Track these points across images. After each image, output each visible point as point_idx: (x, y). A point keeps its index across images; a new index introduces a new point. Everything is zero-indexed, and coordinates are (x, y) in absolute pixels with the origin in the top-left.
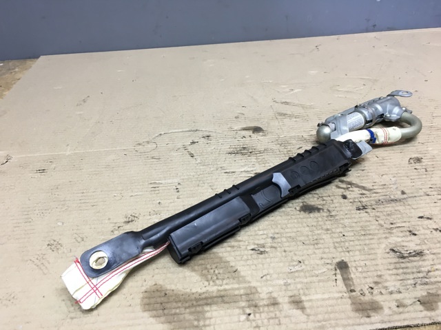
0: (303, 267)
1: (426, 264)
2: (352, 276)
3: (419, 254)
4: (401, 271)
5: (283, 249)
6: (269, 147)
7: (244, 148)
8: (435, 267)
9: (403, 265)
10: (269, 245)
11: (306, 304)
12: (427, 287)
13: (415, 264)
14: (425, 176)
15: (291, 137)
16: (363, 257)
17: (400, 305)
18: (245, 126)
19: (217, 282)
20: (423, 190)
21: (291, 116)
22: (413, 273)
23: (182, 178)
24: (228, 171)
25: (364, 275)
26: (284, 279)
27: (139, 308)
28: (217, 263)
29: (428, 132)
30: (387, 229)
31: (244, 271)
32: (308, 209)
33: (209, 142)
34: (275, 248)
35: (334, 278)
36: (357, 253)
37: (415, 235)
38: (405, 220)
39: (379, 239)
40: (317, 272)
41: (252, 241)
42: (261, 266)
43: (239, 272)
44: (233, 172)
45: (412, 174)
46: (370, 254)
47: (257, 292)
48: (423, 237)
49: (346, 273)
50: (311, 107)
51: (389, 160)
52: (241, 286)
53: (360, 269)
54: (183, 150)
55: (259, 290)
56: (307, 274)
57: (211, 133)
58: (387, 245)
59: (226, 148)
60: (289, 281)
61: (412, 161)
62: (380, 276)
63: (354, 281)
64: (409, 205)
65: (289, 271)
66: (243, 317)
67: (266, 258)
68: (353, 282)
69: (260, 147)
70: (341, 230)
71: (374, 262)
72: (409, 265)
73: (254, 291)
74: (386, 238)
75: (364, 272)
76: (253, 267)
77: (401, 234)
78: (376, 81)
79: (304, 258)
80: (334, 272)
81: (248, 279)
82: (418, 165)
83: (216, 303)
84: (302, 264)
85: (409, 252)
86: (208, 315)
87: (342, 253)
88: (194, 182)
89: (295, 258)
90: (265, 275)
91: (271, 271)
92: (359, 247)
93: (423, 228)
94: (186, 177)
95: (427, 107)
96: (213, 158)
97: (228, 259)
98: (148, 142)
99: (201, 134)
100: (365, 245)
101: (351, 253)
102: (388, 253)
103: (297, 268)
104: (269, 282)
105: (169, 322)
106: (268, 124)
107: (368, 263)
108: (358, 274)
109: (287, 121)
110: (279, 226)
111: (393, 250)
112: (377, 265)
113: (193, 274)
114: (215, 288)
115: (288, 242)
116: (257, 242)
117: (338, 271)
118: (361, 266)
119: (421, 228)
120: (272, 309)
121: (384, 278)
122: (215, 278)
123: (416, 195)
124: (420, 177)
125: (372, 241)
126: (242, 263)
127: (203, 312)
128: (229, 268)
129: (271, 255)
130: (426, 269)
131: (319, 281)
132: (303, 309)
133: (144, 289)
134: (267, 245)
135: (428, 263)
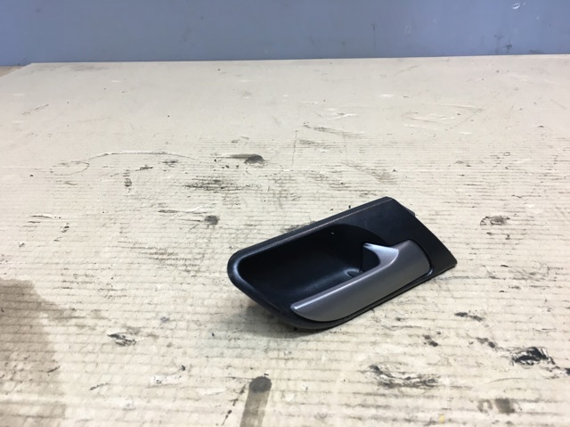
0: (184, 378)
1: (429, 406)
2: (268, 408)
3: (428, 383)
4: (373, 411)
5: (170, 340)
6: (257, 183)
7: (216, 181)
8: (449, 415)
9: (381, 401)
10: (149, 331)
13: (409, 401)
14: (501, 246)
15: (300, 172)
16: (308, 375)
18: (238, 153)
20: (487, 267)
21: (318, 145)
22: (395, 420)
23: (88, 213)
24: (166, 209)
25: (292, 409)
26: (131, 397)
28: (34, 351)
29: (538, 182)
30: (385, 327)
31: (70, 371)
33: (170, 168)
34: (154, 336)
35: (230, 407)
36: (303, 364)
37: (435, 344)
38: (426, 316)
39: (360, 343)
40: (202, 392)
41: (122, 322)
42: (106, 366)
43: (59, 373)
44: (173, 212)
45: (479, 241)
46: (325, 370)
47: (62, 416)
48: (448, 351)
49: (258, 401)
50: (357, 136)
51: (446, 217)
52: (44, 399)
53: (290, 397)
54: (121, 177)
55: (68, 412)
56: (181, 394)
57: (180, 159)
58: (369, 358)
59: (189, 179)
60: (137, 402)
61: (488, 222)
62: (322, 417)
63: (265, 419)
64: (449, 290)
65: (153, 382)
67: (126, 354)
68: (260, 422)
69: (241, 182)
71: (325, 387)
72: (393, 402)
73: (58, 411)
74: (374, 343)
75: (296, 403)
76: (90, 368)
77: (407, 341)
78: (480, 110)
79: (195, 361)
80: (235, 396)
81: (64, 388)
82: (496, 229)
84: (185, 372)
85: (406, 376)
87: (274, 362)
88: (101, 220)
89: (180, 361)
90: (102, 385)
91: (117, 379)
92: (310, 355)
93: (458, 335)
94: (95, 212)
95: (551, 147)
96: (159, 191)
97: (56, 347)
98: (78, 163)
99: (165, 158)
100: (326, 351)
101: (290, 363)
102: (363, 372)
103: (170, 380)
104: (99, 400)
106: (277, 153)
107: (312, 386)
108: (279, 407)
109: (308, 151)
110: (189, 301)
111: (376, 369)
112: (329, 392)
115: (187, 329)
116: (131, 323)
117: (245, 396)
118: (295, 392)
119: (452, 333)
121: (329, 421)
122: (9, 377)
123: (470, 274)
124: (492, 246)
125: (343, 347)
126: (78, 357)
128: (46, 363)
129: (139, 349)
130: (425, 416)
131: (196, 411)
134: (145, 331)
135: (436, 404)
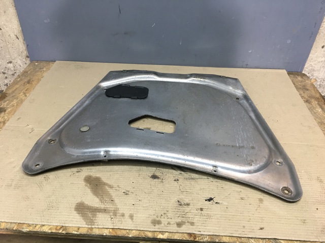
0: (140, 203)
1: (187, 209)
3: (188, 205)
4: (177, 210)
8: (191, 211)
9: (179, 208)
11: (134, 218)
12: (183, 218)
13: (184, 208)
17: (169, 223)
19: (105, 204)
22: (181, 212)
27: (73, 209)
28: (108, 196)
30: (182, 191)
31: (117, 201)
32: (154, 177)
34: (133, 193)
36: (164, 200)
39: (176, 195)
40: (144, 206)
41: (125, 189)
42: (124, 199)
43: (115, 201)
46: (168, 201)
52: (113, 207)
53: (161, 207)
55: (120, 209)
56: (140, 206)
58: (177, 199)
62: (168, 211)
66: (110, 219)
67: (127, 197)
70: (163, 189)
72: (181, 208)
73: (117, 209)
74: (179, 195)
76: (121, 200)
77: (186, 195)
79: (142, 199)
81: (117, 204)
83: (102, 212)
85: (184, 203)
86: (97, 216)
89: (139, 199)
91: (127, 203)
92: (166, 198)
97: (113, 195)
100: (169, 197)
102: (176, 202)
105: (83, 216)
107: (166, 205)
111: (178, 201)
112: (169, 206)
113: (97, 199)
114: (103, 206)
115: (139, 191)
116: (127, 189)
120: (121, 217)
122: (105, 202)
125: (173, 196)
126: (117, 197)
127: (96, 215)
128: (111, 199)
129: (130, 196)
130: (186, 211)
132: (132, 219)
133: (77, 202)
134: (131, 191)
135: (189, 209)
